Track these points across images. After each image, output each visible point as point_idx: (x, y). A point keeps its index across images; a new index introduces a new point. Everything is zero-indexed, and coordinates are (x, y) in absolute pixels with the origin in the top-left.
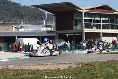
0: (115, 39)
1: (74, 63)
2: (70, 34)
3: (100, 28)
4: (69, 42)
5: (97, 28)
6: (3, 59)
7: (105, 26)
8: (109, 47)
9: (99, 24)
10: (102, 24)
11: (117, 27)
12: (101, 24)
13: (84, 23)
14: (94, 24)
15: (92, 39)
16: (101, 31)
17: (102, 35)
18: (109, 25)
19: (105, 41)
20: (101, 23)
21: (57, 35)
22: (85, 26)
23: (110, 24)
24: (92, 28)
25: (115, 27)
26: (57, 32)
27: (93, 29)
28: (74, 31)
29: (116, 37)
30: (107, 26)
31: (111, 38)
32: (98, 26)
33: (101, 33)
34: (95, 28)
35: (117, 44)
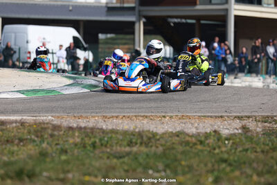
1: (249, 117)
6: (4, 92)
21: (140, 20)
24: (259, 3)
26: (139, 11)
27: (263, 7)
28: (200, 9)
34: (269, 4)
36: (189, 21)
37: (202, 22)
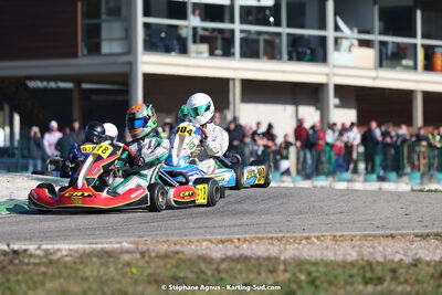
0: (310, 116)
2: (53, 85)
3: (227, 53)
4: (54, 124)
5: (212, 53)
7: (257, 41)
8: (284, 165)
9: (221, 31)
10: (242, 31)
11: (320, 51)
12: (232, 31)
13: (141, 19)
14: (195, 29)
16: (237, 68)
18: (279, 34)
19: (259, 124)
20: (237, 26)
22: (145, 42)
23: (284, 30)
24: (184, 51)
25: (313, 51)
27: (190, 57)
28: (83, 63)
29: (317, 108)
30: (266, 41)
31: (285, 110)
32: (216, 38)
33: (231, 83)
34: (199, 53)
35: (328, 144)
36: (62, 85)
37: (85, 86)
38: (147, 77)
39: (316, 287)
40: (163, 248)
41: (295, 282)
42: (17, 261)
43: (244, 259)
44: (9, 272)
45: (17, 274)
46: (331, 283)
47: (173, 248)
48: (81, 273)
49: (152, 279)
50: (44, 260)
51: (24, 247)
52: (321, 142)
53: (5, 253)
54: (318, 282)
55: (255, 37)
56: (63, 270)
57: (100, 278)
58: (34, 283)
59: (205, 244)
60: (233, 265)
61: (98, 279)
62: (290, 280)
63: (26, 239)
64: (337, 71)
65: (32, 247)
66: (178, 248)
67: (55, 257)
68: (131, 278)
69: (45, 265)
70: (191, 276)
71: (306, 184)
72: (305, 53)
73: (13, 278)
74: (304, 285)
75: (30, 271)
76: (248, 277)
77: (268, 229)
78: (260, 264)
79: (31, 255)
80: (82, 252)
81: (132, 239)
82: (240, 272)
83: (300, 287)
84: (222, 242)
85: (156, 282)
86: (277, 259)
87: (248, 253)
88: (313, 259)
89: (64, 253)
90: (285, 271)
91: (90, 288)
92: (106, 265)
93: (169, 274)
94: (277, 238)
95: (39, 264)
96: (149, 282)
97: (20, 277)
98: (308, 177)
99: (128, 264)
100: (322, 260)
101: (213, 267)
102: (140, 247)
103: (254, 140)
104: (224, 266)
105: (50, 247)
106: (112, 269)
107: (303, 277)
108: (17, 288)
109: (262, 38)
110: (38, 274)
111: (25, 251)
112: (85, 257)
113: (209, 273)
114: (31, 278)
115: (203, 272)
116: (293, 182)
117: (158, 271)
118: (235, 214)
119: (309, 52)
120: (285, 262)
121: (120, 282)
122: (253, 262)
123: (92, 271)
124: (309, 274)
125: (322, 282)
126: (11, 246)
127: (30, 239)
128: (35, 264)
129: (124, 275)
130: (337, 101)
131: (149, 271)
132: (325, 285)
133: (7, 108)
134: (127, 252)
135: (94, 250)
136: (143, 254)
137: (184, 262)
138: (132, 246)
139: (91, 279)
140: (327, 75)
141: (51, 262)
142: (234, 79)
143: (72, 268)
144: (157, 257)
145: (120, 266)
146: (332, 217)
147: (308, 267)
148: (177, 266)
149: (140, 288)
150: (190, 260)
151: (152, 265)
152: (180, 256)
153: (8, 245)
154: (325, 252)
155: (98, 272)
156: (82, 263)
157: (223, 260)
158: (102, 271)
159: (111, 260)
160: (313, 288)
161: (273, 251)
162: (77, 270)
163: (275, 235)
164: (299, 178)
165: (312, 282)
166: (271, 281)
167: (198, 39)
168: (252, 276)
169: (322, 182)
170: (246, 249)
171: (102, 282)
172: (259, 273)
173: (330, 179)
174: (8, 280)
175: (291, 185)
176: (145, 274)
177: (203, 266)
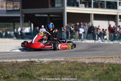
0: (113, 24)
2: (42, 15)
3: (90, 7)
4: (43, 26)
5: (85, 7)
11: (115, 6)
15: (78, 24)
16: (92, 11)
17: (92, 17)
18: (104, 1)
19: (99, 26)
21: (22, 16)
22: (67, 3)
25: (113, 6)
26: (22, 11)
27: (79, 8)
28: (50, 9)
29: (114, 22)
30: (100, 3)
31: (106, 22)
32: (87, 2)
33: (91, 15)
34: (82, 6)
35: (118, 31)
36: (45, 15)
37: (51, 16)
38: (68, 13)
39: (115, 71)
40: (72, 60)
41: (109, 69)
42: (32, 64)
43: (95, 63)
44: (30, 67)
45: (32, 67)
46: (118, 70)
47: (75, 60)
48: (50, 67)
49: (69, 69)
50: (40, 64)
51: (34, 60)
52: (116, 31)
53: (29, 62)
54: (115, 70)
55: (97, 2)
56: (45, 66)
57: (55, 68)
58: (37, 70)
59: (84, 59)
60: (91, 65)
61: (55, 69)
62: (107, 69)
63: (35, 58)
64: (120, 11)
65: (36, 60)
66: (76, 60)
67: (43, 63)
68: (64, 68)
69: (40, 65)
70: (80, 68)
71: (112, 43)
72: (111, 7)
73: (31, 69)
74: (111, 70)
75: (36, 67)
76: (96, 68)
77: (101, 55)
78: (99, 65)
79: (36, 62)
80: (50, 61)
81: (64, 58)
82: (94, 67)
83: (110, 71)
84: (89, 58)
85: (71, 69)
86: (103, 63)
87: (96, 61)
88: (114, 63)
89: (45, 62)
90: (106, 66)
91: (52, 71)
92: (57, 65)
93: (74, 67)
94: (104, 57)
95: (38, 65)
96: (69, 70)
97: (33, 68)
98: (112, 41)
99: (63, 65)
100: (116, 63)
101: (86, 65)
102: (66, 60)
103: (97, 30)
104: (89, 65)
105: (41, 60)
106: (58, 66)
107: (111, 68)
108: (33, 71)
109: (99, 2)
110: (38, 67)
111: (35, 61)
112: (51, 63)
113: (85, 67)
114: (36, 69)
115: (83, 67)
116: (108, 42)
117: (71, 66)
118: (92, 51)
119: (112, 6)
120: (106, 64)
121: (61, 69)
122: (97, 64)
123: (53, 67)
124: (112, 67)
125: (116, 70)
126: (31, 60)
127: (36, 58)
128: (37, 65)
129: (62, 68)
130: (120, 20)
131: (69, 66)
132: (117, 70)
133: (30, 22)
134: (63, 61)
135: (53, 61)
136: (67, 62)
137: (78, 64)
138: (64, 60)
139: (53, 69)
140: (117, 13)
141: (42, 64)
142: (92, 14)
143: (47, 66)
144: (71, 63)
145: (61, 65)
146: (119, 52)
147: (112, 65)
148: (76, 65)
149: (66, 71)
150: (80, 63)
151: (69, 65)
152: (77, 62)
153: (30, 59)
154: (117, 61)
155: (55, 67)
156: (50, 64)
157: (89, 63)
158: (56, 66)
159: (58, 63)
160: (113, 71)
161: (103, 61)
162: (49, 66)
163: (103, 57)
164: (110, 41)
165: (113, 69)
166: (102, 69)
167: (82, 3)
168: (97, 68)
169: (116, 42)
170: (95, 60)
171: (56, 70)
172: (99, 67)
173: (118, 41)
174: (30, 69)
175: (108, 43)
176: (68, 67)
177: (83, 65)
